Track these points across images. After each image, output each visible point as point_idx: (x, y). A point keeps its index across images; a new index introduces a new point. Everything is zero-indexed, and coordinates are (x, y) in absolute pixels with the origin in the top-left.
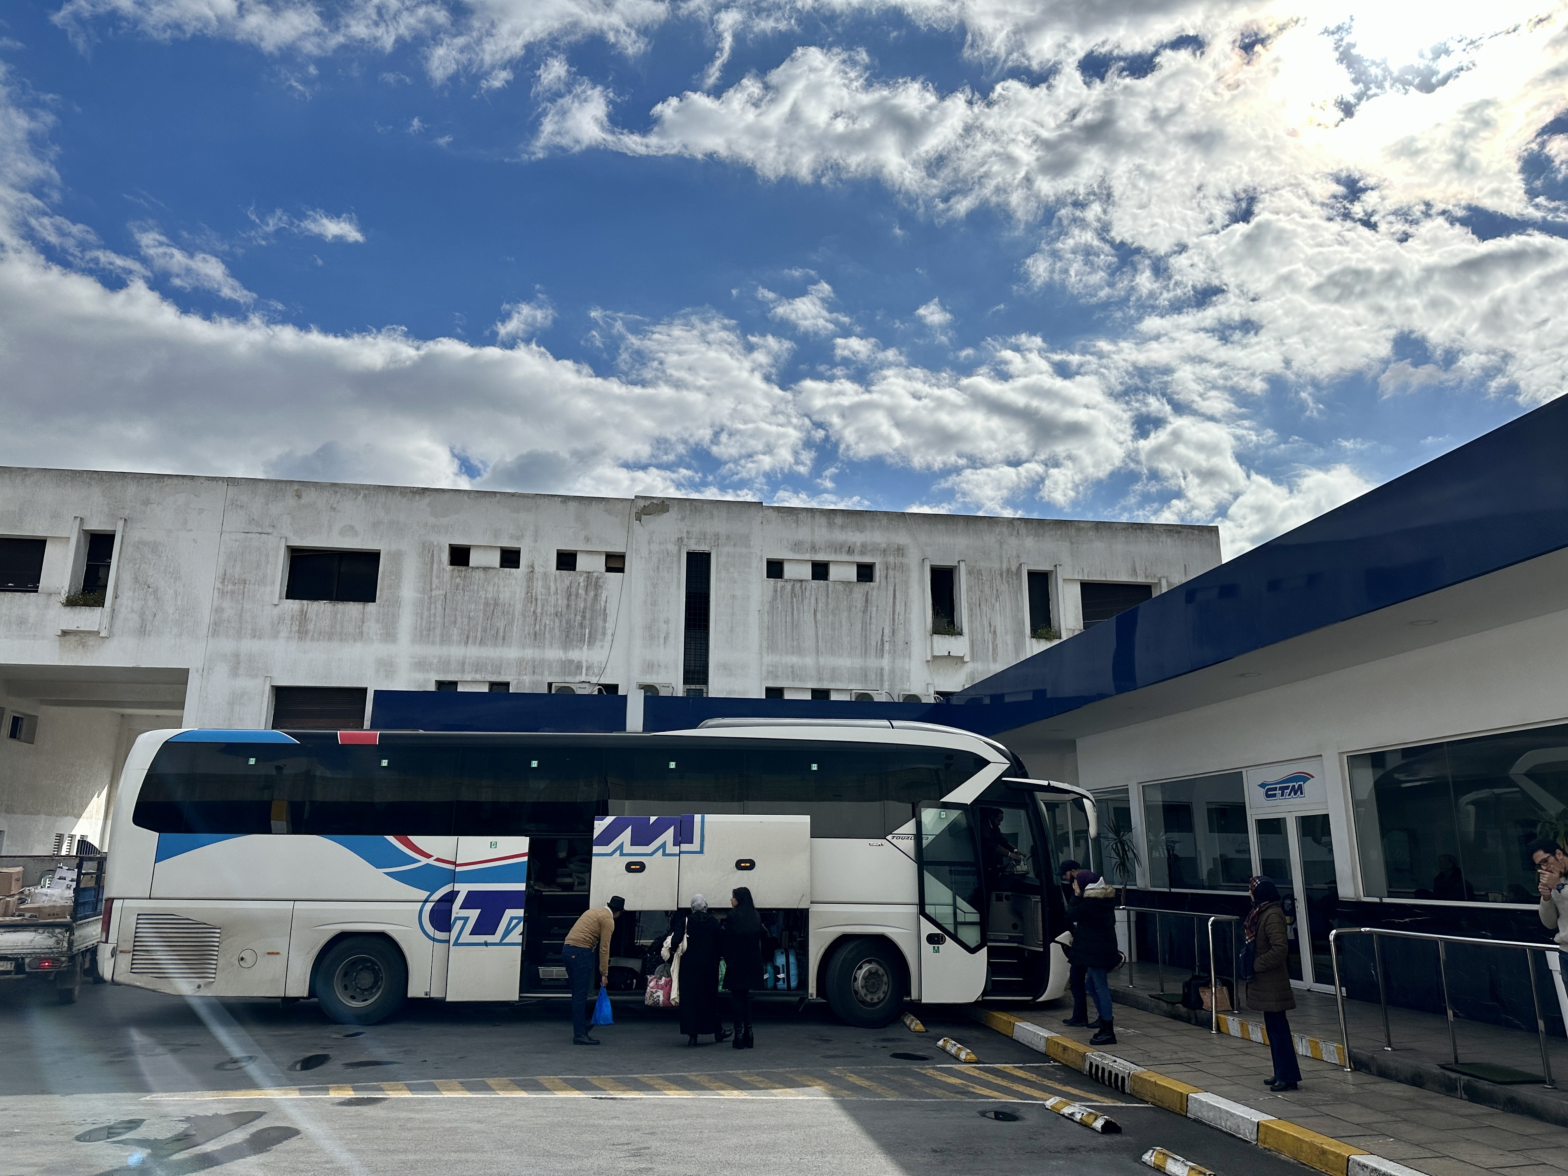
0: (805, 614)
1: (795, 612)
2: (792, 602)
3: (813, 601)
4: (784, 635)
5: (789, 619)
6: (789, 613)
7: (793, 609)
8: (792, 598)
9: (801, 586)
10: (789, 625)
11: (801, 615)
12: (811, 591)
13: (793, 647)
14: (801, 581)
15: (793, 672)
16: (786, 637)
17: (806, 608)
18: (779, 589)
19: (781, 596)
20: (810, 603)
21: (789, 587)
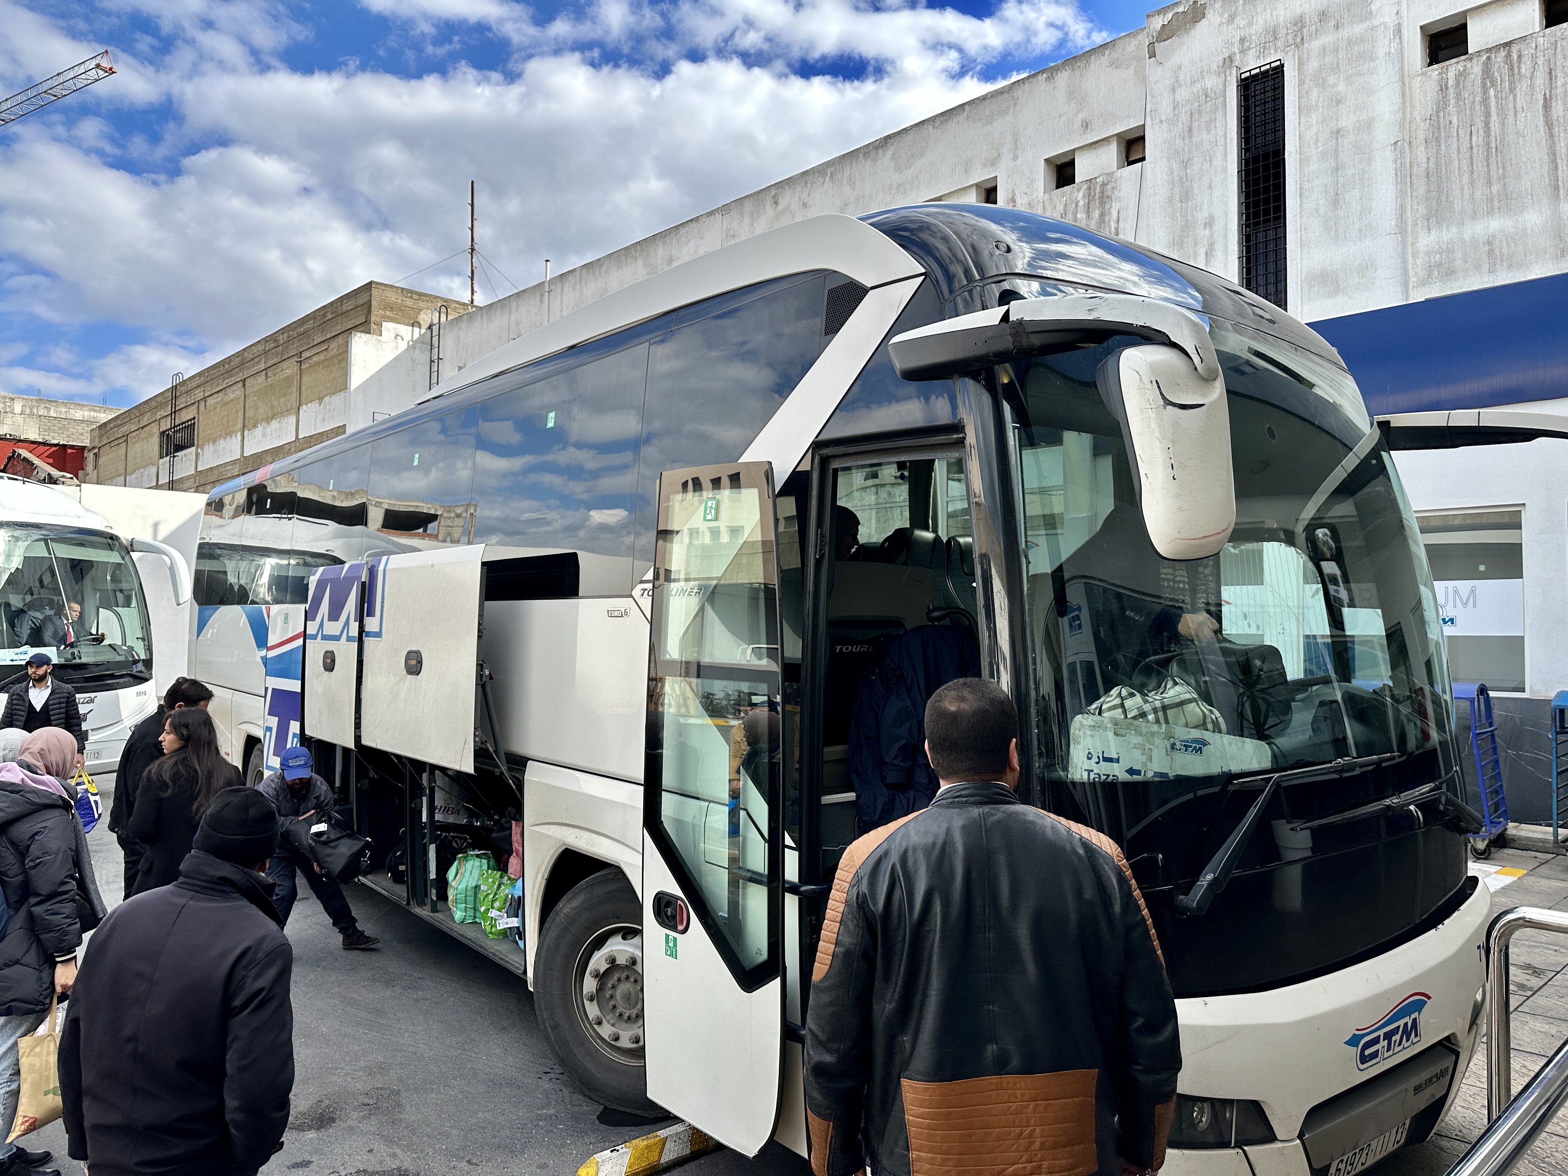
0: (1521, 116)
1: (1494, 117)
2: (1485, 101)
3: (1541, 79)
4: (1465, 179)
5: (1478, 139)
6: (1480, 125)
7: (1488, 115)
8: (1485, 91)
9: (1509, 55)
10: (1479, 154)
11: (1510, 120)
12: (1534, 57)
13: (1490, 200)
14: (1508, 44)
15: (1491, 253)
16: (1472, 182)
17: (1521, 100)
18: (1451, 83)
19: (1458, 96)
20: (1532, 86)
21: (1476, 68)
